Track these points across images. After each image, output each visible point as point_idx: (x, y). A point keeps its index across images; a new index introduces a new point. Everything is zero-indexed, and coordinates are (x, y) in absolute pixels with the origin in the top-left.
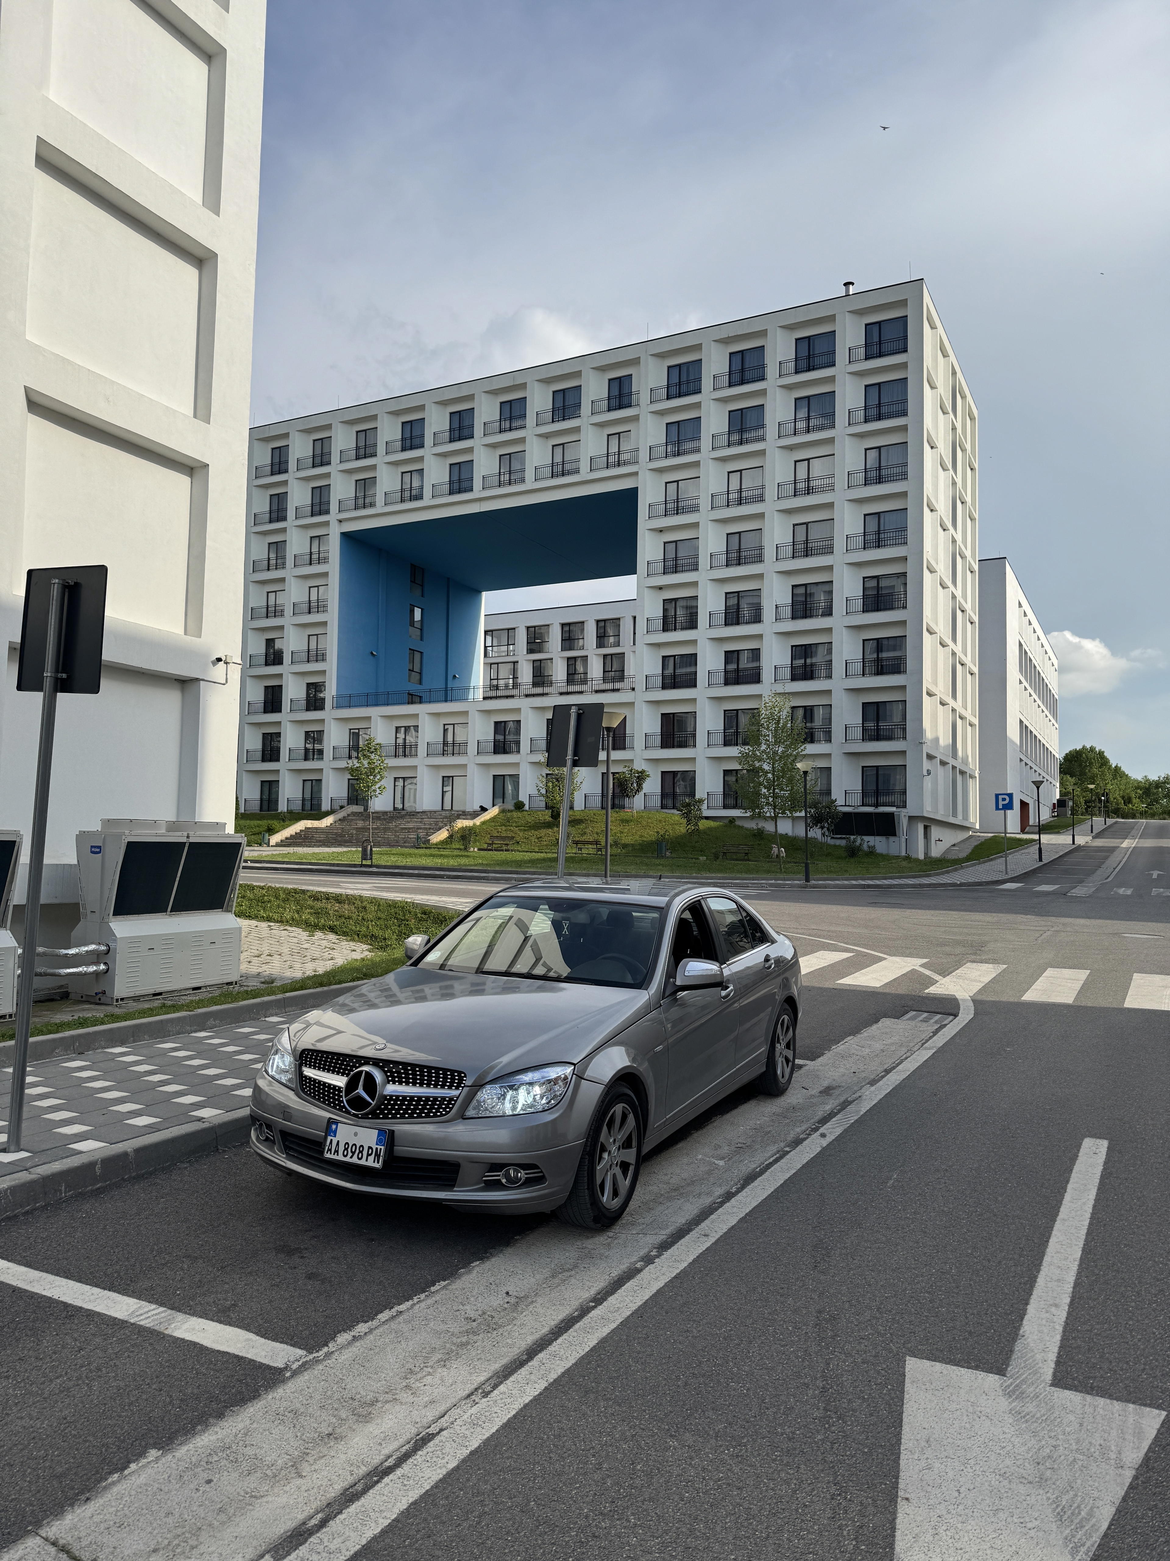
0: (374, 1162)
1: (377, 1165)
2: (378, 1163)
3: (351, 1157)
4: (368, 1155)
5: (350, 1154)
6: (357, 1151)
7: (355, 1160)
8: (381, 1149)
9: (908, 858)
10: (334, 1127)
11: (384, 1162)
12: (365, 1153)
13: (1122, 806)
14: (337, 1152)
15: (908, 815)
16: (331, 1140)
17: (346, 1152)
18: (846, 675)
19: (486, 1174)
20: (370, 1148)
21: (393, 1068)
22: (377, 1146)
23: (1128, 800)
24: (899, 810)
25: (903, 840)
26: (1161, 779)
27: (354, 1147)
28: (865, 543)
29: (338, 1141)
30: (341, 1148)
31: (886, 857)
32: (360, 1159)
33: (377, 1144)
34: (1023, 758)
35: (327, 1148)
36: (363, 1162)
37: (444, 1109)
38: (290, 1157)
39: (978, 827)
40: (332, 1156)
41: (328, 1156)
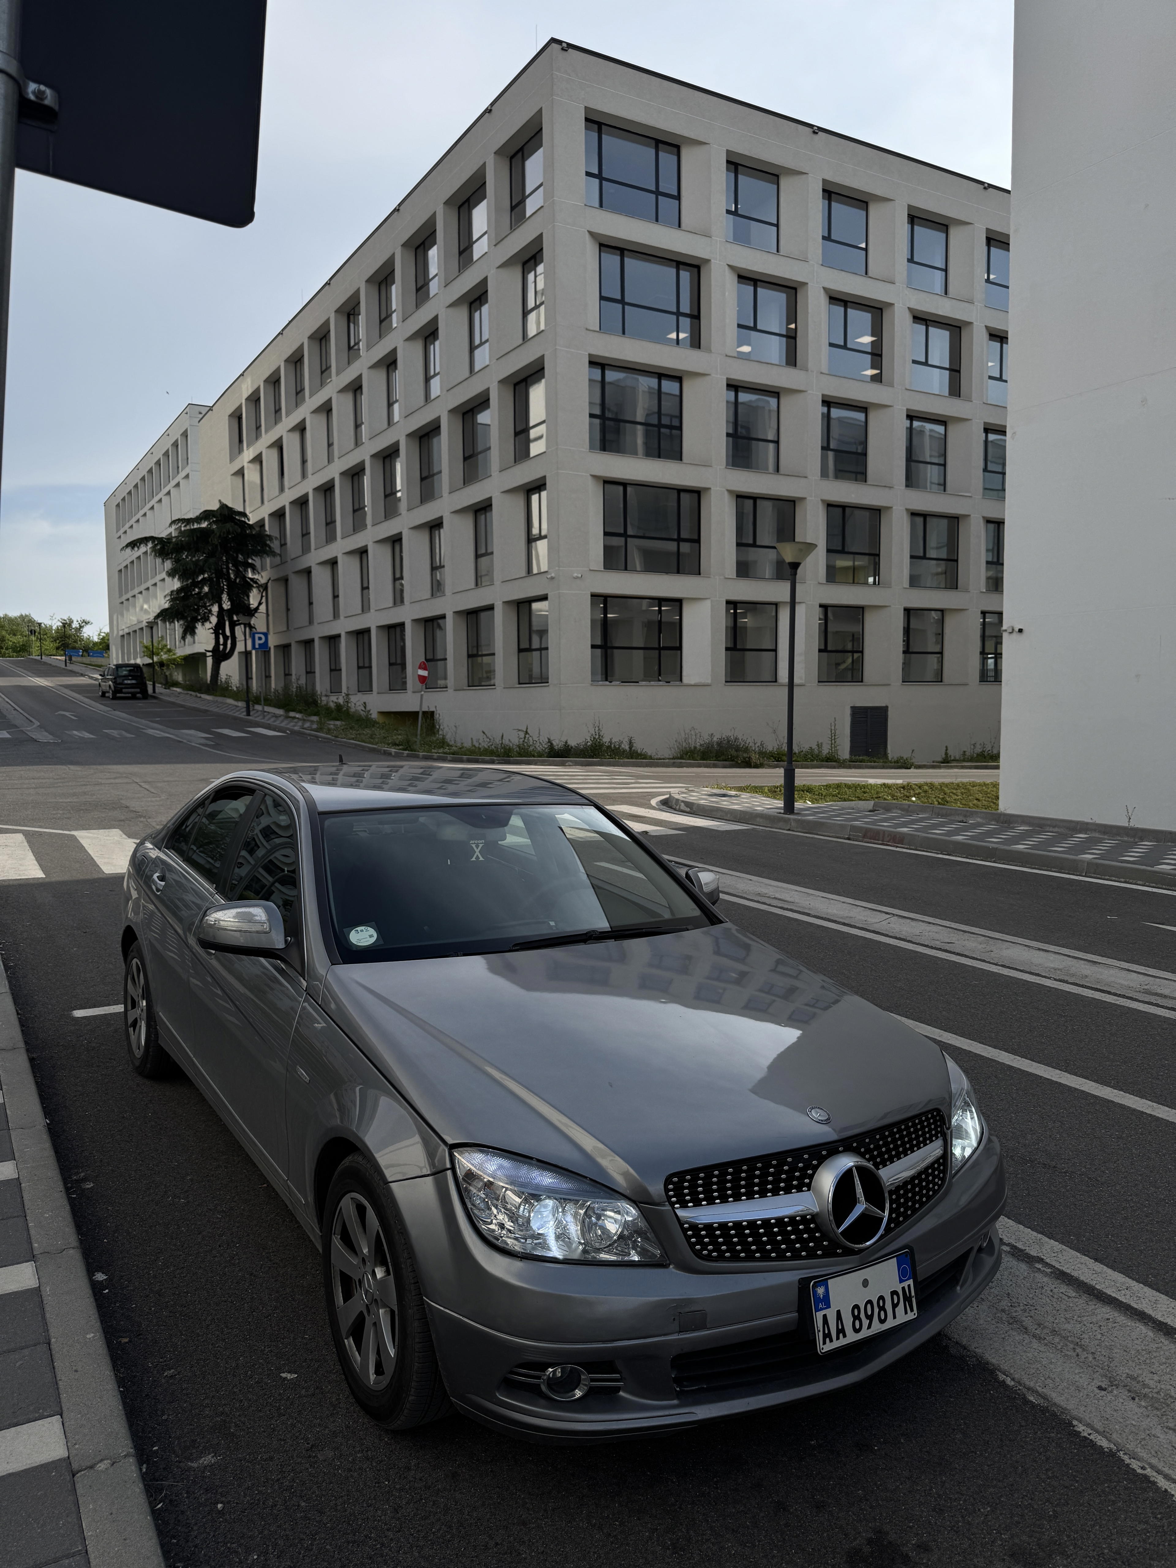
0: (906, 1313)
1: (911, 1316)
2: (912, 1310)
3: (869, 1327)
4: (894, 1306)
5: (866, 1322)
6: (876, 1310)
7: (876, 1327)
8: (909, 1286)
10: (821, 1291)
11: (919, 1304)
12: (889, 1307)
14: (841, 1331)
16: (825, 1316)
17: (857, 1323)
20: (894, 1293)
22: (903, 1285)
27: (869, 1306)
29: (839, 1312)
30: (848, 1320)
32: (882, 1321)
33: (901, 1281)
35: (821, 1334)
36: (890, 1323)
40: (836, 1344)
41: (828, 1347)
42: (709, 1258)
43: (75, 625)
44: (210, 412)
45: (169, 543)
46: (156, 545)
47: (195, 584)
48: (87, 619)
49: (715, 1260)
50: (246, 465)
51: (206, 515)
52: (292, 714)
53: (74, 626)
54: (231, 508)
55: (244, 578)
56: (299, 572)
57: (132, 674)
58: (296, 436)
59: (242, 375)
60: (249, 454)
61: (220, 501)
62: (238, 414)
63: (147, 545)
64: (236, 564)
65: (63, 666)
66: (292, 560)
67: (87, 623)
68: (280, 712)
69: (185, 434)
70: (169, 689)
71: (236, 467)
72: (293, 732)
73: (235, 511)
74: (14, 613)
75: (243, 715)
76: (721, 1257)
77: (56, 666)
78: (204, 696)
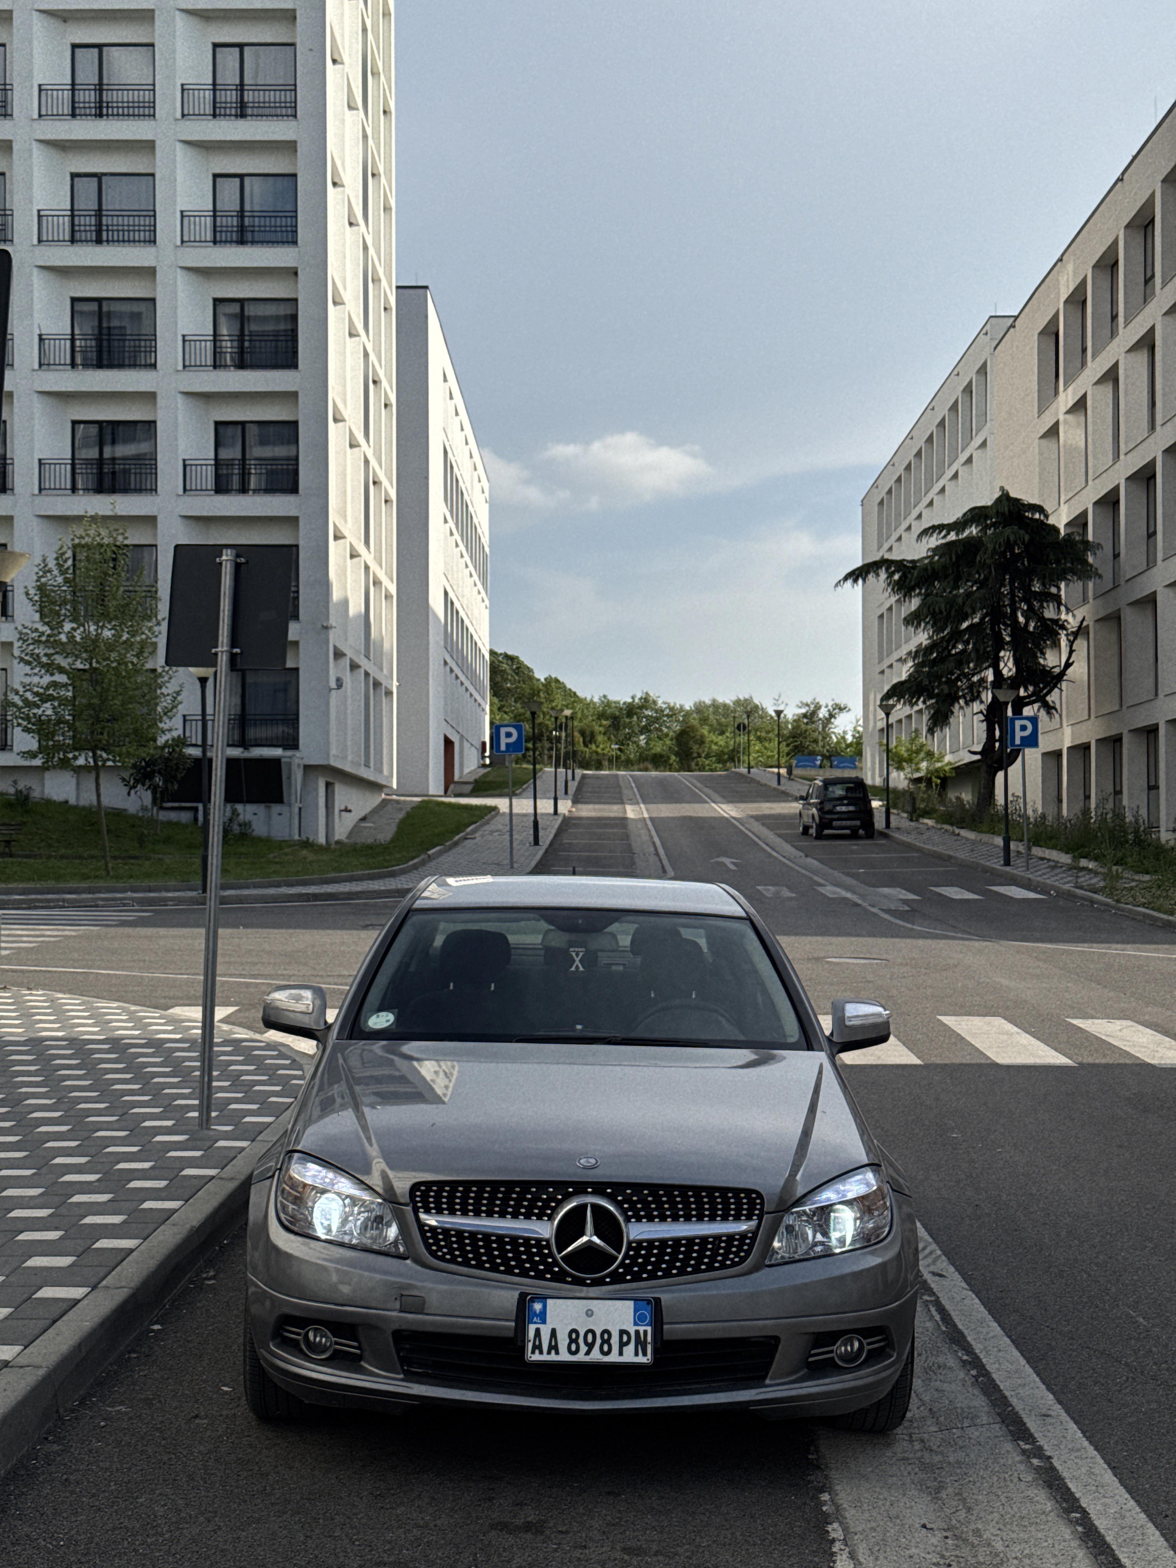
0: (636, 1354)
1: (641, 1359)
2: (645, 1354)
3: (588, 1353)
4: (622, 1345)
5: (583, 1348)
6: (599, 1341)
7: (596, 1356)
8: (645, 1332)
9: (307, 844)
10: (538, 1307)
11: (655, 1351)
12: (615, 1341)
13: (580, 747)
14: (554, 1348)
15: (302, 762)
16: (538, 1330)
17: (574, 1346)
18: (185, 490)
19: (813, 1352)
20: (622, 1332)
21: (632, 1195)
22: (637, 1328)
23: (589, 738)
24: (289, 753)
25: (296, 810)
26: (637, 700)
27: (589, 1335)
28: (215, 231)
29: (554, 1330)
30: (562, 1342)
31: (267, 843)
32: (606, 1353)
33: (636, 1324)
34: (449, 660)
35: (530, 1345)
36: (614, 1358)
37: (736, 1254)
38: (410, 1377)
39: (395, 786)
40: (545, 1357)
41: (536, 1357)
42: (442, 1259)
43: (823, 713)
44: (1012, 330)
45: (914, 567)
46: (893, 573)
47: (956, 636)
48: (842, 702)
49: (448, 1261)
50: (1061, 418)
51: (976, 515)
52: (1084, 863)
53: (821, 716)
54: (1017, 500)
55: (1041, 619)
56: (1137, 603)
57: (849, 795)
58: (1142, 358)
59: (1060, 260)
60: (1067, 398)
61: (1002, 489)
62: (1054, 329)
63: (878, 575)
64: (1029, 597)
65: (774, 784)
66: (1128, 581)
67: (841, 709)
68: (1065, 859)
69: (983, 370)
70: (917, 820)
71: (1047, 422)
72: (1062, 894)
73: (1024, 505)
74: (727, 698)
75: (997, 864)
76: (453, 1261)
77: (765, 785)
78: (964, 833)
